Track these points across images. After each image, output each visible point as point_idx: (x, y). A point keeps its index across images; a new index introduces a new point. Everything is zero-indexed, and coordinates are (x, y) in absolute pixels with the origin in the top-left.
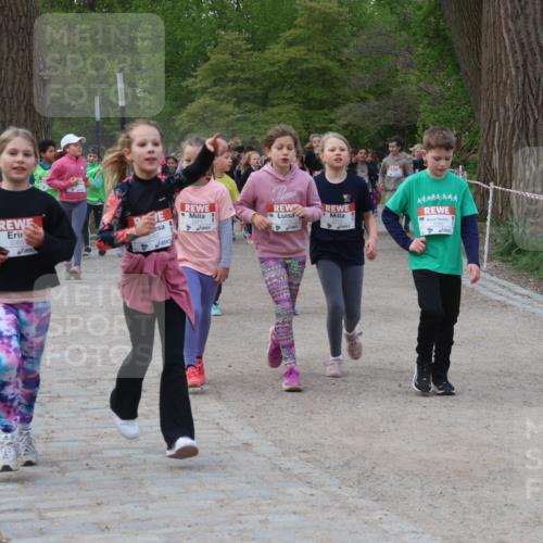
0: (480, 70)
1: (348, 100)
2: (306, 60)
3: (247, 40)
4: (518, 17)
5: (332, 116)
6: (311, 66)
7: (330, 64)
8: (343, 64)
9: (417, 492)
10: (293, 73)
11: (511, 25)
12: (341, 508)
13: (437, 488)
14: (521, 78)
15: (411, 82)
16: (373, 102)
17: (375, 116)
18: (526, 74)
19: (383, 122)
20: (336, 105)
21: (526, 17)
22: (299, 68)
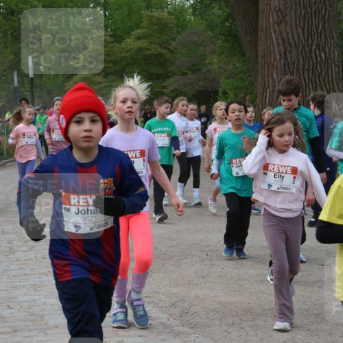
0: (257, 56)
1: (174, 74)
2: (148, 49)
3: (111, 36)
4: (281, 23)
5: (165, 84)
6: (151, 52)
7: (163, 51)
8: (172, 52)
9: (217, 322)
10: (140, 57)
11: (276, 27)
12: (169, 333)
13: (230, 320)
14: (283, 61)
15: (215, 63)
16: (190, 75)
17: (191, 84)
18: (286, 59)
19: (197, 88)
20: (168, 77)
21: (286, 23)
22: (144, 53)
